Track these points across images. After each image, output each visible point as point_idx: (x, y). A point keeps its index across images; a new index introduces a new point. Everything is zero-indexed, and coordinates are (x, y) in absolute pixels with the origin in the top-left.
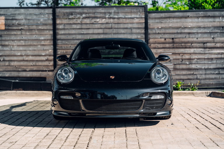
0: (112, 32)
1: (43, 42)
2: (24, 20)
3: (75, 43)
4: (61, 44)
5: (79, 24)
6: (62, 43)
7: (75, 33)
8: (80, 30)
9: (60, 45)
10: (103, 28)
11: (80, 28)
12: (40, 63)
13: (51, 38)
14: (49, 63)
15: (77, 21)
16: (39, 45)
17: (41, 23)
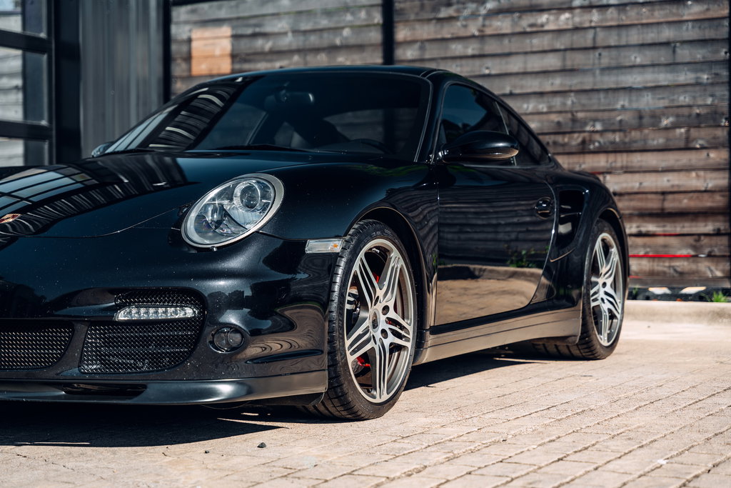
0: (597, 61)
2: (290, 35)
5: (473, 40)
8: (477, 62)
10: (562, 47)
11: (476, 52)
15: (465, 26)
17: (344, 42)
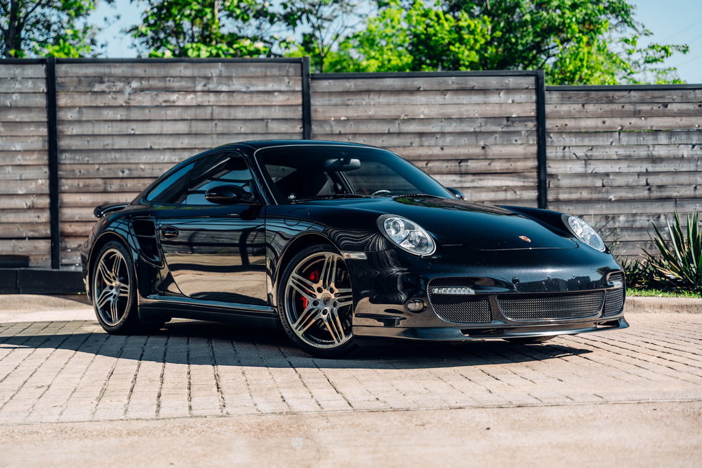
0: (214, 129)
1: (20, 157)
3: (112, 159)
4: (72, 162)
5: (122, 109)
6: (74, 159)
7: (110, 133)
8: (125, 125)
9: (68, 167)
10: (189, 118)
11: (124, 118)
12: (11, 218)
13: (44, 146)
14: (39, 217)
15: (115, 99)
16: (8, 165)
17: (14, 104)
